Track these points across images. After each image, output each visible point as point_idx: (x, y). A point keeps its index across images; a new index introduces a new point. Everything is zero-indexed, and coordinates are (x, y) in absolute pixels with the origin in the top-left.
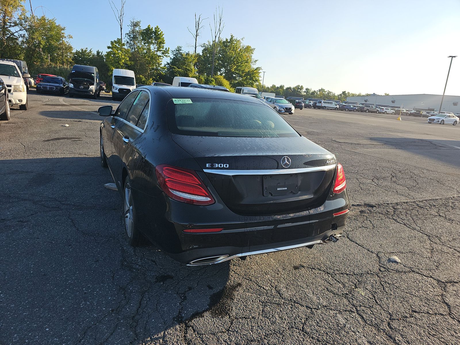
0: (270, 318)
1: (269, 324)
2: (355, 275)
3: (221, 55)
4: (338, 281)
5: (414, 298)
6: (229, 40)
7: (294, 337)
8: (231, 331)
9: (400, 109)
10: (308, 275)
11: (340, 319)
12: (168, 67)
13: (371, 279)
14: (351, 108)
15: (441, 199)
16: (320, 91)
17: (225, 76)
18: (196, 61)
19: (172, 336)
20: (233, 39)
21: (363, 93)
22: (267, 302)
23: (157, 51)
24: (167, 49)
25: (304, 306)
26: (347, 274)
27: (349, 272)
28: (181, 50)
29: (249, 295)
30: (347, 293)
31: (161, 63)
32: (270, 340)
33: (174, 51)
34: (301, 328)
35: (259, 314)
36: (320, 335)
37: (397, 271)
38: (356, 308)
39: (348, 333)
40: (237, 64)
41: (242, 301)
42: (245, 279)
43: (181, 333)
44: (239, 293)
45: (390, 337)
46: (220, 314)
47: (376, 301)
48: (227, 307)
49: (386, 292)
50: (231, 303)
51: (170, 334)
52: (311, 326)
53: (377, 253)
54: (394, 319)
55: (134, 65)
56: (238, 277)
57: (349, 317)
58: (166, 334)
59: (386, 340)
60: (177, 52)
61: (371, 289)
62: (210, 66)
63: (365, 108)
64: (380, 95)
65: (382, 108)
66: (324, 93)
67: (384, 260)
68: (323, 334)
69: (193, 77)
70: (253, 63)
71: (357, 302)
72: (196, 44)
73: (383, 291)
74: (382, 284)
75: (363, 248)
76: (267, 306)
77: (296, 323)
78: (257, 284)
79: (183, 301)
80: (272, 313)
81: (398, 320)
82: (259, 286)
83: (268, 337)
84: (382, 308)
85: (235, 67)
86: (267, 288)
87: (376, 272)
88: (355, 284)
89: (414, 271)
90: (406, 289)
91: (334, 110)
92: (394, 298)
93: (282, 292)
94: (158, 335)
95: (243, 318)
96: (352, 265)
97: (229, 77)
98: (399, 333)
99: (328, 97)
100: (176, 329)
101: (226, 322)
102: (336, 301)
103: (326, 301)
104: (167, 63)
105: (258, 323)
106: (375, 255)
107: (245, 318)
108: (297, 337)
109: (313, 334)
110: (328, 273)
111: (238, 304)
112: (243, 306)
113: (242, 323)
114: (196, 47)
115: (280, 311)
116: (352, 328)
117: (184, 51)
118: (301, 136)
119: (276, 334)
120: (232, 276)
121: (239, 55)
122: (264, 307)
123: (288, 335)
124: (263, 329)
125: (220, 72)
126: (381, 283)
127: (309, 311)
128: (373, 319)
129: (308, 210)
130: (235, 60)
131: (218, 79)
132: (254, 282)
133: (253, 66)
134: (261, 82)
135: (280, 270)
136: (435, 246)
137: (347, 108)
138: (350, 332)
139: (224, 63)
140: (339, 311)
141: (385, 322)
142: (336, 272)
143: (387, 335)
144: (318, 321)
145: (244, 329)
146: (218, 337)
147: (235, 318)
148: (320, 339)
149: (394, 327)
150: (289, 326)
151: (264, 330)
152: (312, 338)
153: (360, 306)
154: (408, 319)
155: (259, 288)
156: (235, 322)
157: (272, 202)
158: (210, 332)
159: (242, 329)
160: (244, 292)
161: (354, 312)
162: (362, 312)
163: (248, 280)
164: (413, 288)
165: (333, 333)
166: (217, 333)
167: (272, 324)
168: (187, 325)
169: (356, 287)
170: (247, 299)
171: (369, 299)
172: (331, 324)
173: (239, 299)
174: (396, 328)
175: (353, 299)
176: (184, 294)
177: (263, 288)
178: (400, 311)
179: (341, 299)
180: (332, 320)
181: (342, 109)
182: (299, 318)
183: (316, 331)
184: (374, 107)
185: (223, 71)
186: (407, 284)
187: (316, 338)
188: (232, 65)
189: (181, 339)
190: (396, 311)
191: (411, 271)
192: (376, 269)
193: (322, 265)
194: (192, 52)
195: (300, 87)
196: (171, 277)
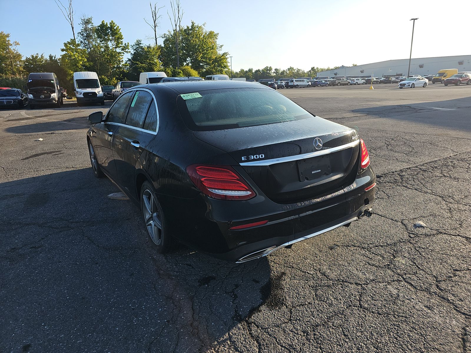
3: (185, 44)
6: (190, 28)
9: (370, 78)
12: (130, 63)
14: (323, 83)
15: (440, 160)
16: (289, 69)
17: (192, 66)
18: (159, 53)
20: (195, 26)
21: (332, 67)
23: (116, 48)
24: (127, 44)
28: (141, 44)
31: (122, 60)
33: (134, 45)
40: (203, 52)
55: (93, 66)
60: (137, 46)
62: (174, 57)
63: (337, 81)
64: (348, 66)
65: (353, 79)
66: (293, 71)
69: (159, 71)
70: (219, 49)
72: (156, 35)
75: (387, 218)
85: (201, 55)
91: (306, 87)
97: (196, 66)
99: (298, 75)
104: (128, 60)
106: (400, 223)
114: (156, 39)
117: (145, 44)
121: (203, 42)
125: (186, 62)
130: (199, 48)
131: (186, 70)
133: (219, 52)
134: (230, 68)
137: (319, 84)
139: (189, 53)
181: (314, 85)
184: (345, 80)
185: (189, 61)
188: (198, 53)
194: (153, 45)
195: (268, 68)
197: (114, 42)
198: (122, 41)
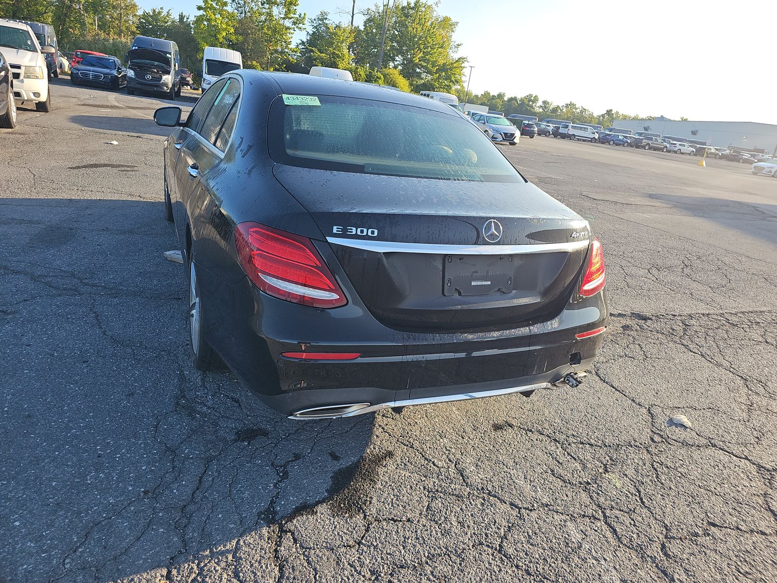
0: (440, 522)
1: (437, 535)
2: (606, 446)
3: (398, 31)
4: (574, 458)
5: (713, 498)
6: (412, 5)
7: (483, 562)
8: (364, 545)
9: (704, 146)
10: (518, 442)
11: (572, 532)
12: (303, 48)
13: (635, 457)
14: (620, 140)
16: (567, 106)
17: (401, 70)
18: (351, 39)
19: (253, 549)
20: (421, 4)
22: (437, 491)
23: (284, 18)
24: (302, 16)
25: (506, 503)
26: (591, 445)
27: (595, 441)
28: (326, 19)
29: (405, 475)
30: (589, 481)
31: (289, 41)
32: (436, 567)
33: (315, 20)
34: (498, 546)
35: (421, 514)
36: (531, 562)
37: (684, 444)
38: (603, 512)
39: (584, 560)
40: (425, 49)
41: (391, 486)
42: (402, 443)
43: (269, 543)
44: (387, 472)
45: (664, 573)
46: (349, 509)
47: (641, 499)
48: (362, 496)
49: (662, 484)
50: (370, 490)
51: (249, 546)
52: (516, 544)
53: (649, 408)
54: (674, 538)
55: (243, 43)
56: (388, 440)
57: (589, 529)
58: (241, 544)
59: (656, 579)
60: (319, 22)
61: (634, 476)
62: (376, 50)
63: (644, 141)
65: (674, 142)
66: (574, 110)
67: (661, 420)
68: (538, 559)
69: (345, 70)
70: (453, 50)
71: (606, 500)
72: (355, 8)
73: (656, 480)
74: (655, 467)
75: (624, 395)
76: (437, 499)
77: (489, 535)
78: (422, 455)
79: (280, 481)
80: (446, 514)
81: (681, 539)
82: (426, 459)
83: (432, 562)
84: (652, 513)
85: (421, 55)
86: (440, 463)
87: (645, 443)
88: (604, 465)
89: (714, 446)
90: (699, 479)
91: (588, 141)
92: (675, 496)
93: (467, 473)
94: (225, 546)
95: (390, 520)
96: (600, 427)
97: (409, 72)
98: (681, 565)
99: (581, 117)
100: (262, 536)
101: (356, 526)
102: (567, 496)
103: (548, 496)
104: (301, 42)
105: (416, 532)
106: (645, 411)
107: (393, 519)
108: (489, 563)
109: (519, 559)
110: (555, 440)
111: (383, 492)
112: (392, 497)
113: (386, 530)
114: (353, 15)
115: (461, 509)
116: (593, 551)
117: (333, 20)
118: (526, 181)
119: (448, 555)
120: (377, 436)
121: (429, 33)
122: (432, 499)
123: (471, 558)
124: (425, 544)
125: (394, 63)
126: (653, 465)
127: (515, 512)
128: (635, 536)
129: (528, 325)
130: (420, 42)
131: (390, 76)
132: (418, 450)
133: (452, 55)
135: (468, 429)
136: (755, 398)
137: (613, 140)
138: (589, 558)
139: (401, 47)
140: (571, 515)
141: (656, 541)
142: (571, 439)
143: (658, 568)
144: (530, 534)
145: (389, 543)
146: (340, 555)
147: (375, 520)
148: (531, 571)
149: (673, 553)
150: (475, 541)
151: (428, 547)
152: (517, 567)
153: (612, 508)
154: (699, 539)
155: (426, 462)
156: (374, 528)
157: (460, 307)
158: (324, 544)
159: (386, 541)
160: (396, 468)
161: (599, 520)
162: (614, 521)
163: (407, 446)
164: (711, 478)
165: (557, 560)
166: (338, 547)
167: (443, 535)
168: (282, 529)
169: (606, 471)
170: (402, 483)
171: (630, 495)
172: (554, 541)
173: (386, 483)
174: (677, 556)
175: (598, 494)
176: (285, 466)
177: (433, 462)
178: (685, 521)
179: (577, 493)
180: (556, 533)
181: (604, 140)
182: (494, 525)
183: (524, 553)
184: (660, 141)
185: (399, 61)
186: (702, 469)
187: (524, 567)
188: (416, 50)
189: (268, 555)
190: (678, 522)
191: (709, 445)
192: (645, 438)
193: (546, 425)
194: (345, 22)
195: (532, 98)
196: (265, 433)
197: (283, 8)
198: (296, 9)
